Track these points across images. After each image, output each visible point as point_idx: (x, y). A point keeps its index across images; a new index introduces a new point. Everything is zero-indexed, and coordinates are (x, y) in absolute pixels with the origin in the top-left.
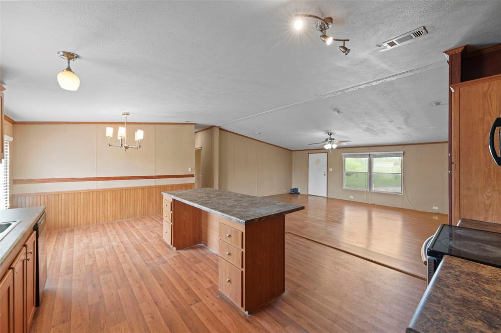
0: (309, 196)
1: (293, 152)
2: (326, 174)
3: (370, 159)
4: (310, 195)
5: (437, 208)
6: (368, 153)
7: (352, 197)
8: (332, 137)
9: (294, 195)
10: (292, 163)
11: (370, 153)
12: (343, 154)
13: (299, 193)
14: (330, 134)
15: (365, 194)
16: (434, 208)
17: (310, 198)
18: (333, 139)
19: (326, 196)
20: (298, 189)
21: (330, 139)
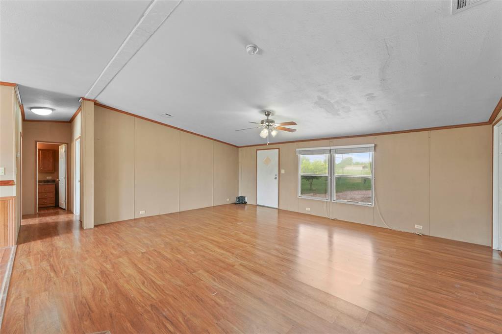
0: (258, 207)
1: (240, 149)
2: (277, 177)
3: (331, 156)
4: (258, 205)
5: (421, 227)
6: (329, 148)
7: (308, 209)
8: (270, 118)
9: (241, 205)
10: (238, 163)
11: (332, 148)
12: (297, 150)
13: (245, 203)
14: (268, 114)
15: (325, 205)
16: (416, 226)
17: (258, 209)
18: (272, 122)
19: (277, 206)
20: (245, 197)
21: (268, 121)
